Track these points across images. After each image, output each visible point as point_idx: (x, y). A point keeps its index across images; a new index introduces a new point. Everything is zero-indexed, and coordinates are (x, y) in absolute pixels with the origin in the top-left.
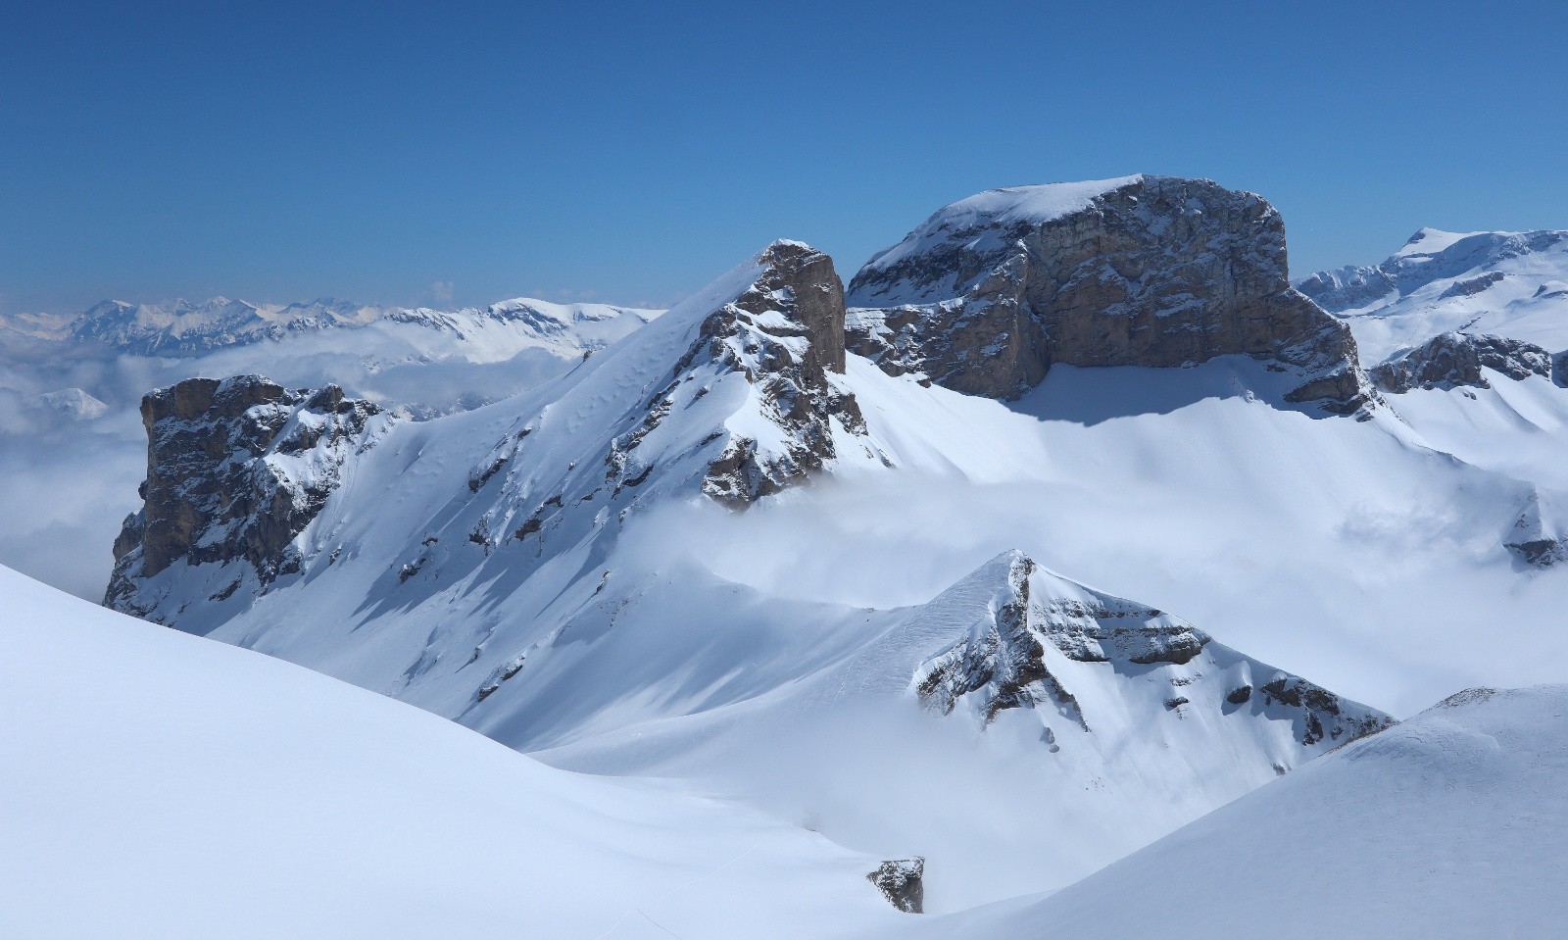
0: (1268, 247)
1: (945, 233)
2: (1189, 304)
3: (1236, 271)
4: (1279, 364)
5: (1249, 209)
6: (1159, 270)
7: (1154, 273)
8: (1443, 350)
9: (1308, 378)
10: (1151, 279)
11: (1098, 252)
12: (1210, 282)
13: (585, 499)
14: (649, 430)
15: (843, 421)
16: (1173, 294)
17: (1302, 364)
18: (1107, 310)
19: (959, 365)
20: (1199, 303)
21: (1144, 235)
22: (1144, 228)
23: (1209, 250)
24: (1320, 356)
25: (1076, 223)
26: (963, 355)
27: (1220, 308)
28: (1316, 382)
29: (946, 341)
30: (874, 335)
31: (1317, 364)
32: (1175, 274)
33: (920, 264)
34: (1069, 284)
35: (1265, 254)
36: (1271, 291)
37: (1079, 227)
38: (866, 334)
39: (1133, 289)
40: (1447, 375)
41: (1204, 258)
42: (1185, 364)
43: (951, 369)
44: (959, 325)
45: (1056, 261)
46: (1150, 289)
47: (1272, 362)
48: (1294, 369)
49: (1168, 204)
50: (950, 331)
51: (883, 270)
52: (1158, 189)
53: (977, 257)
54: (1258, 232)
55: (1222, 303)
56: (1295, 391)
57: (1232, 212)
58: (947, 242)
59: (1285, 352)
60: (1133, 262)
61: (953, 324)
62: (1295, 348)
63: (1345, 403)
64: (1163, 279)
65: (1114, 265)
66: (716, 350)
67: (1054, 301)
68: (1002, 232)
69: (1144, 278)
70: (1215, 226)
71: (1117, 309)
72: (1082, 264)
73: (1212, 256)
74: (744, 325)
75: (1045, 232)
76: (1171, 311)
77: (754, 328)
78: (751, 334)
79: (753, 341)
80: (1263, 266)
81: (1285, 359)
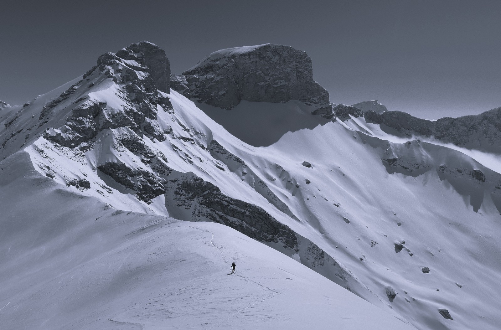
0: (307, 67)
1: (210, 60)
2: (283, 84)
3: (298, 74)
4: (310, 103)
5: (302, 56)
6: (275, 73)
7: (273, 73)
8: (340, 108)
9: (318, 108)
10: (272, 75)
11: (256, 66)
12: (290, 77)
13: (28, 130)
14: (63, 100)
15: (164, 107)
16: (279, 80)
17: (317, 103)
18: (259, 84)
19: (211, 97)
20: (287, 83)
21: (271, 61)
22: (271, 59)
23: (290, 67)
24: (322, 101)
25: (250, 55)
26: (213, 94)
27: (293, 85)
28: (320, 109)
29: (207, 89)
30: (182, 84)
31: (320, 103)
32: (280, 74)
33: (201, 70)
34: (247, 75)
35: (306, 69)
36: (308, 81)
37: (251, 57)
38: (179, 83)
39: (267, 78)
40: (341, 115)
41: (289, 70)
42: (282, 102)
43: (209, 98)
44: (212, 84)
45: (243, 68)
46: (272, 78)
47: (307, 102)
48: (314, 105)
49: (278, 53)
50: (209, 85)
51: (190, 71)
52: (275, 48)
53: (219, 66)
54: (304, 63)
55: (293, 84)
56: (314, 111)
57: (297, 56)
58: (210, 63)
59: (311, 100)
60: (267, 70)
61: (210, 83)
62: (314, 99)
63: (329, 116)
64: (276, 75)
65: (261, 70)
66: (102, 69)
67: (243, 80)
68: (227, 59)
69: (270, 75)
70: (292, 60)
71: (262, 84)
72: (251, 69)
73: (290, 69)
74: (118, 61)
75: (240, 58)
76: (278, 85)
77: (123, 64)
78: (120, 65)
79: (120, 68)
80: (305, 73)
81: (311, 102)
